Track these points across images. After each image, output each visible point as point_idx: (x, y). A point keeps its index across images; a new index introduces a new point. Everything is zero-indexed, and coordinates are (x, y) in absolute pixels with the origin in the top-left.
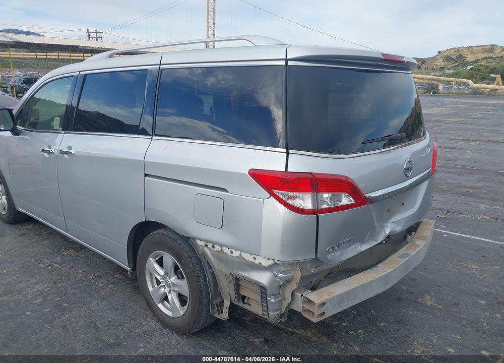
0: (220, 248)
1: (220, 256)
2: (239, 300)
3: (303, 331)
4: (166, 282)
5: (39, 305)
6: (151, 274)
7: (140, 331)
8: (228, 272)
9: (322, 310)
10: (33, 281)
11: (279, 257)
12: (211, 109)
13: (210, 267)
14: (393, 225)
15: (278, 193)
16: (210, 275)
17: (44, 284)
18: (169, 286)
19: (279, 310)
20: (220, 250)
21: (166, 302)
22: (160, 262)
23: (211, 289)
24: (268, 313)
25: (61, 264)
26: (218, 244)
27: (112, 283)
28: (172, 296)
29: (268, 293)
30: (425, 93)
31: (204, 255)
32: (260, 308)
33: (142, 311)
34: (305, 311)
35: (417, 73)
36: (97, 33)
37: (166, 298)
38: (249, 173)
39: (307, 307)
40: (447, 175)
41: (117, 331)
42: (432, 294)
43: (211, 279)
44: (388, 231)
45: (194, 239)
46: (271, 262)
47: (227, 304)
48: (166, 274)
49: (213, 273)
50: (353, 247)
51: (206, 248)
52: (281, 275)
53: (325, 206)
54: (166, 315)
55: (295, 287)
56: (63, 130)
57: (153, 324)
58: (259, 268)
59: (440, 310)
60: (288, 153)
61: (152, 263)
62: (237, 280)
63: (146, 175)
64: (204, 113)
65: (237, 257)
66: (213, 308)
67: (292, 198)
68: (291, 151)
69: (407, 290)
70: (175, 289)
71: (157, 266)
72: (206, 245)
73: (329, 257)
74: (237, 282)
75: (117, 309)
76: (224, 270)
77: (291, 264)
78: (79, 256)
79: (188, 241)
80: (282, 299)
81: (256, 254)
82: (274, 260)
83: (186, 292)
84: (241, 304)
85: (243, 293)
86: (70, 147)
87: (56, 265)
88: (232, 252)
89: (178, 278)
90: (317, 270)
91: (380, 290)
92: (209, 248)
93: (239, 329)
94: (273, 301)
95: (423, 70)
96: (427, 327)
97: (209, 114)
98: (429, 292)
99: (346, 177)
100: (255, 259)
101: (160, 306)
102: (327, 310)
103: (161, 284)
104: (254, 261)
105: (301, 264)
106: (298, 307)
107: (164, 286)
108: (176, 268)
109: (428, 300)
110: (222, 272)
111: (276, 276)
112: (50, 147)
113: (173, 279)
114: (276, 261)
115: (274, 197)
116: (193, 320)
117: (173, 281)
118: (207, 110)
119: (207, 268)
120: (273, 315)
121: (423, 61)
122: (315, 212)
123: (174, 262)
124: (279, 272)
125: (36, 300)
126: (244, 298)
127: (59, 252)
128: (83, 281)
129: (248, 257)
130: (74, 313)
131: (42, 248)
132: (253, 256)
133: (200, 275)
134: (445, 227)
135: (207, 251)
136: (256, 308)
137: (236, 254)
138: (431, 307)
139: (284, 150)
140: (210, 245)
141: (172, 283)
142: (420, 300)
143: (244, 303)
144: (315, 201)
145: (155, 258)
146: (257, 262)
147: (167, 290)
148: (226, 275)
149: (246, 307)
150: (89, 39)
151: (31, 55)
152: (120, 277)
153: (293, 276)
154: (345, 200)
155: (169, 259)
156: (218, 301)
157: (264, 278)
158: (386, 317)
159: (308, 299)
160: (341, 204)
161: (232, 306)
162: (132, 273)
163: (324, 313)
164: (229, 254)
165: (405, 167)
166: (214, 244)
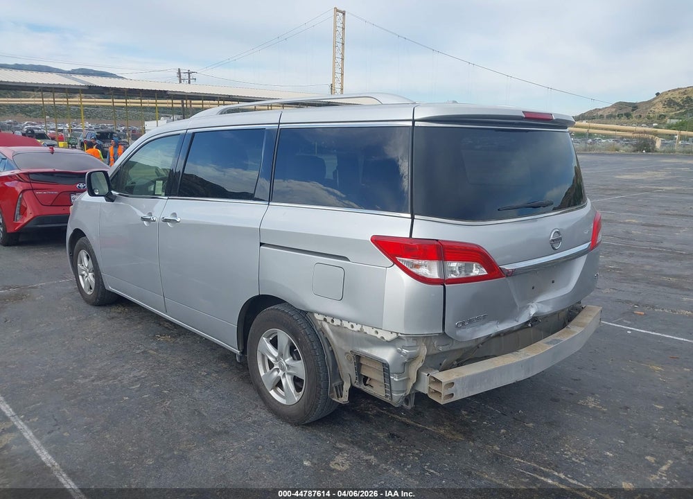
0: (340, 322)
1: (340, 332)
2: (360, 381)
3: (436, 428)
4: (280, 365)
5: (137, 391)
6: (263, 356)
7: (250, 420)
8: (348, 349)
9: (450, 391)
10: (128, 366)
11: (402, 330)
12: (334, 173)
13: (329, 345)
14: (540, 305)
15: (403, 260)
16: (329, 354)
17: (141, 370)
18: (283, 369)
19: (403, 391)
20: (339, 324)
21: (279, 389)
22: (274, 343)
23: (330, 368)
24: (391, 395)
25: (157, 350)
26: (338, 318)
27: (217, 372)
28: (286, 381)
29: (391, 372)
30: (634, 151)
31: (323, 331)
32: (383, 389)
33: (252, 401)
34: (432, 392)
35: (627, 124)
36: (189, 74)
37: (279, 384)
38: (372, 240)
39: (434, 387)
40: (645, 260)
41: (223, 420)
42: (597, 395)
43: (330, 358)
44: (533, 312)
45: (312, 313)
46: (394, 336)
47: (347, 387)
48: (281, 355)
49: (332, 351)
50: (487, 325)
51: (324, 323)
52: (405, 351)
53: (453, 276)
54: (279, 403)
55: (421, 365)
56: (166, 195)
57: (264, 414)
58: (382, 343)
59: (604, 413)
60: (413, 218)
61: (265, 343)
62: (358, 357)
63: (261, 244)
64: (326, 177)
65: (358, 331)
66: (332, 391)
67: (417, 266)
68: (416, 217)
69: (567, 391)
70: (290, 371)
71: (270, 347)
72: (325, 320)
73: (459, 333)
74: (358, 359)
75: (223, 398)
76: (343, 348)
77: (415, 338)
78: (178, 343)
79: (305, 315)
80: (407, 379)
81: (377, 328)
82: (397, 333)
83: (302, 374)
84: (362, 387)
85: (364, 373)
86: (174, 214)
87: (151, 352)
88: (352, 326)
89: (294, 359)
90: (445, 349)
91: (520, 376)
92: (328, 323)
93: (361, 423)
94: (397, 380)
95: (634, 119)
96: (585, 429)
97: (332, 178)
98: (593, 394)
99: (477, 245)
100: (377, 332)
101: (272, 393)
102: (456, 391)
103: (275, 367)
104: (376, 335)
105: (427, 338)
106: (424, 388)
107: (278, 369)
108: (292, 348)
109: (591, 403)
110: (341, 349)
111: (400, 352)
112: (150, 214)
113: (288, 360)
114: (399, 335)
115: (397, 265)
116: (309, 406)
117: (288, 363)
118: (329, 174)
119: (326, 344)
120: (397, 397)
121: (635, 107)
122: (442, 282)
123: (290, 341)
124: (403, 347)
125: (133, 386)
126: (366, 378)
127: (154, 338)
128: (183, 369)
129: (370, 331)
130: (176, 400)
131: (135, 333)
132: (375, 329)
133: (318, 354)
134: (629, 322)
135: (327, 326)
136: (378, 391)
137: (357, 328)
138: (594, 409)
139: (409, 216)
140: (329, 319)
141: (287, 365)
142: (581, 402)
143: (366, 385)
144: (442, 270)
145: (268, 337)
146: (379, 336)
147: (281, 373)
148: (346, 353)
149: (367, 389)
150: (180, 82)
151: (106, 102)
152: (225, 366)
153: (419, 353)
154: (477, 271)
155: (284, 338)
156: (337, 383)
157: (387, 354)
158: (536, 418)
159: (435, 378)
160: (472, 274)
161: (353, 390)
162: (240, 357)
163: (453, 394)
164: (350, 328)
165: (552, 238)
166: (333, 317)
